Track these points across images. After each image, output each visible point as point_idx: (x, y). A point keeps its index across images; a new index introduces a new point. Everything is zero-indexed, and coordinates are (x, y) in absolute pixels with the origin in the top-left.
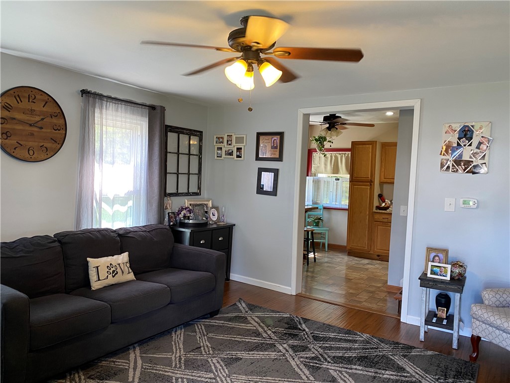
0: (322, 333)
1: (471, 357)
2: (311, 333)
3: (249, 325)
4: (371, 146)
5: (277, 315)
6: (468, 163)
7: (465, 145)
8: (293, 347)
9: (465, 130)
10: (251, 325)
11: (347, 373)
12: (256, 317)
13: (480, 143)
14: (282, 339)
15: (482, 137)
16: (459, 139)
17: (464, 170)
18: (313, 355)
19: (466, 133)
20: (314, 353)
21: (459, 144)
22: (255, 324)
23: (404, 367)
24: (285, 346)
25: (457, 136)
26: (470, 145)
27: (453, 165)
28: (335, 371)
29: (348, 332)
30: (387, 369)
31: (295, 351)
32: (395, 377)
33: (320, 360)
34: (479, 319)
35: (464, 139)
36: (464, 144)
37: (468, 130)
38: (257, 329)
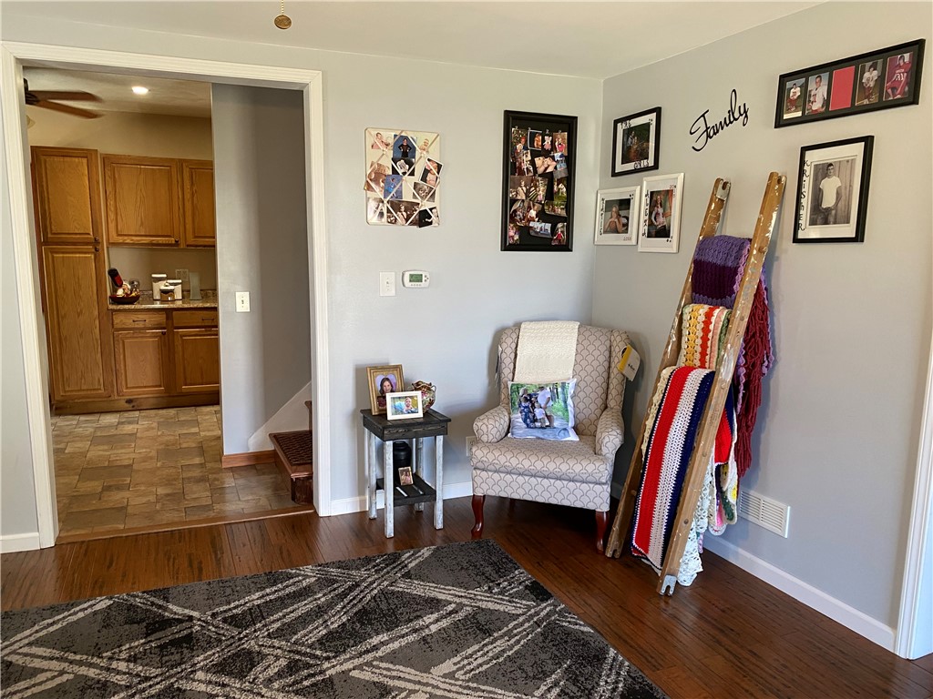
0: (232, 605)
1: (473, 532)
2: (214, 615)
3: (41, 677)
4: (85, 161)
5: (81, 615)
6: (411, 206)
7: (404, 173)
8: (220, 668)
9: (402, 145)
10: (49, 675)
11: (381, 659)
12: (30, 644)
13: (426, 172)
14: (172, 667)
15: (429, 160)
16: (395, 160)
17: (407, 220)
18: (283, 662)
19: (405, 151)
20: (277, 658)
21: (394, 171)
22: (55, 665)
23: (432, 595)
24: (200, 675)
25: (390, 154)
26: (412, 174)
27: (389, 211)
28: (359, 667)
29: (273, 579)
30: (418, 613)
31: (241, 675)
32: (444, 621)
33: (308, 666)
34: (491, 467)
35: (402, 161)
36: (403, 171)
37: (408, 146)
38: (76, 676)
